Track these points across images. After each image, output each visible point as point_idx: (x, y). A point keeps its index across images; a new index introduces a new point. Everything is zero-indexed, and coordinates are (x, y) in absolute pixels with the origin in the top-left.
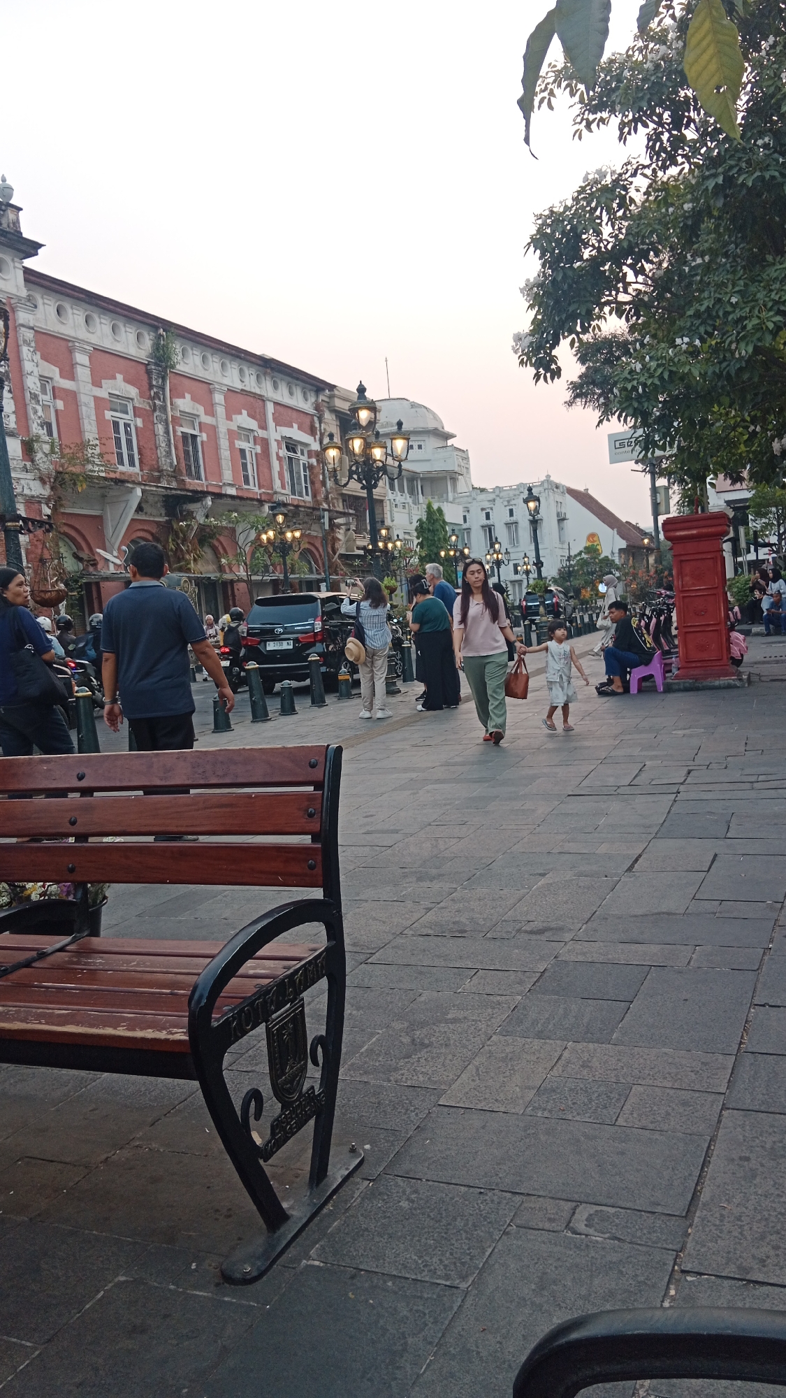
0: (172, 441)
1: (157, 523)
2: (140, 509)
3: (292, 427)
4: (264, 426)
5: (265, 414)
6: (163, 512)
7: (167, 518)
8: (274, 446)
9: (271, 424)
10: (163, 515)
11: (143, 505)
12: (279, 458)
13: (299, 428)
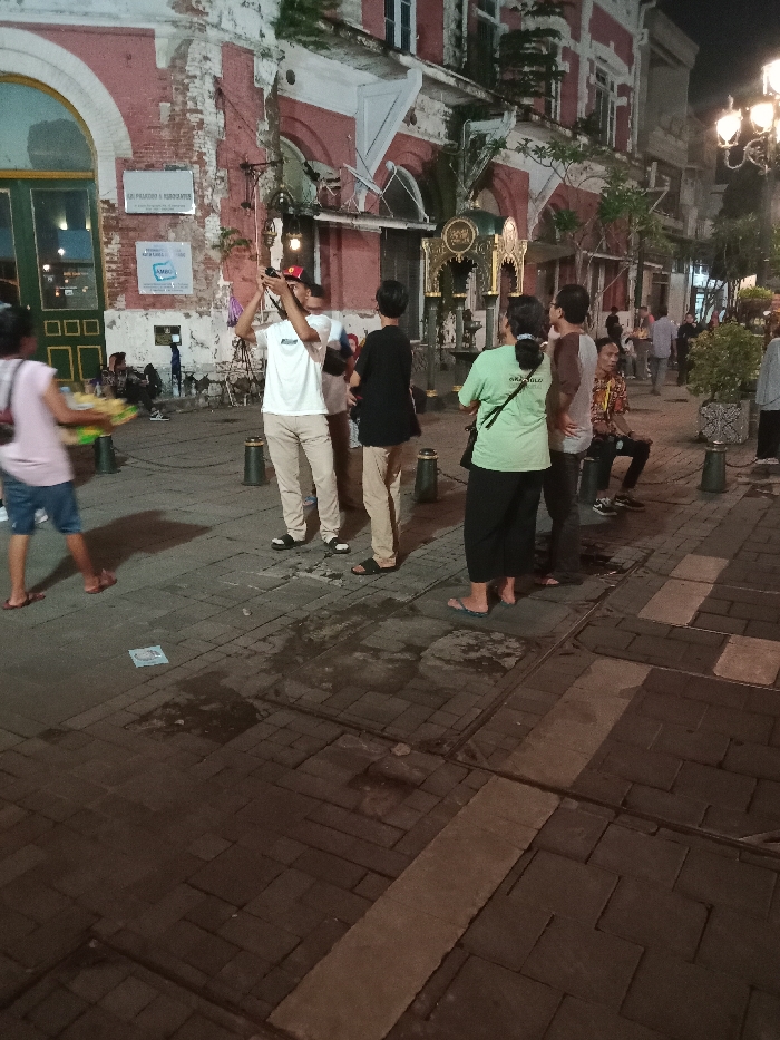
0: (465, 21)
1: (434, 147)
2: (411, 119)
3: (608, 45)
4: (576, 36)
5: (580, 19)
6: (443, 130)
7: (447, 141)
8: (585, 68)
9: (586, 35)
10: (442, 136)
11: (417, 113)
12: (589, 86)
13: (617, 50)
